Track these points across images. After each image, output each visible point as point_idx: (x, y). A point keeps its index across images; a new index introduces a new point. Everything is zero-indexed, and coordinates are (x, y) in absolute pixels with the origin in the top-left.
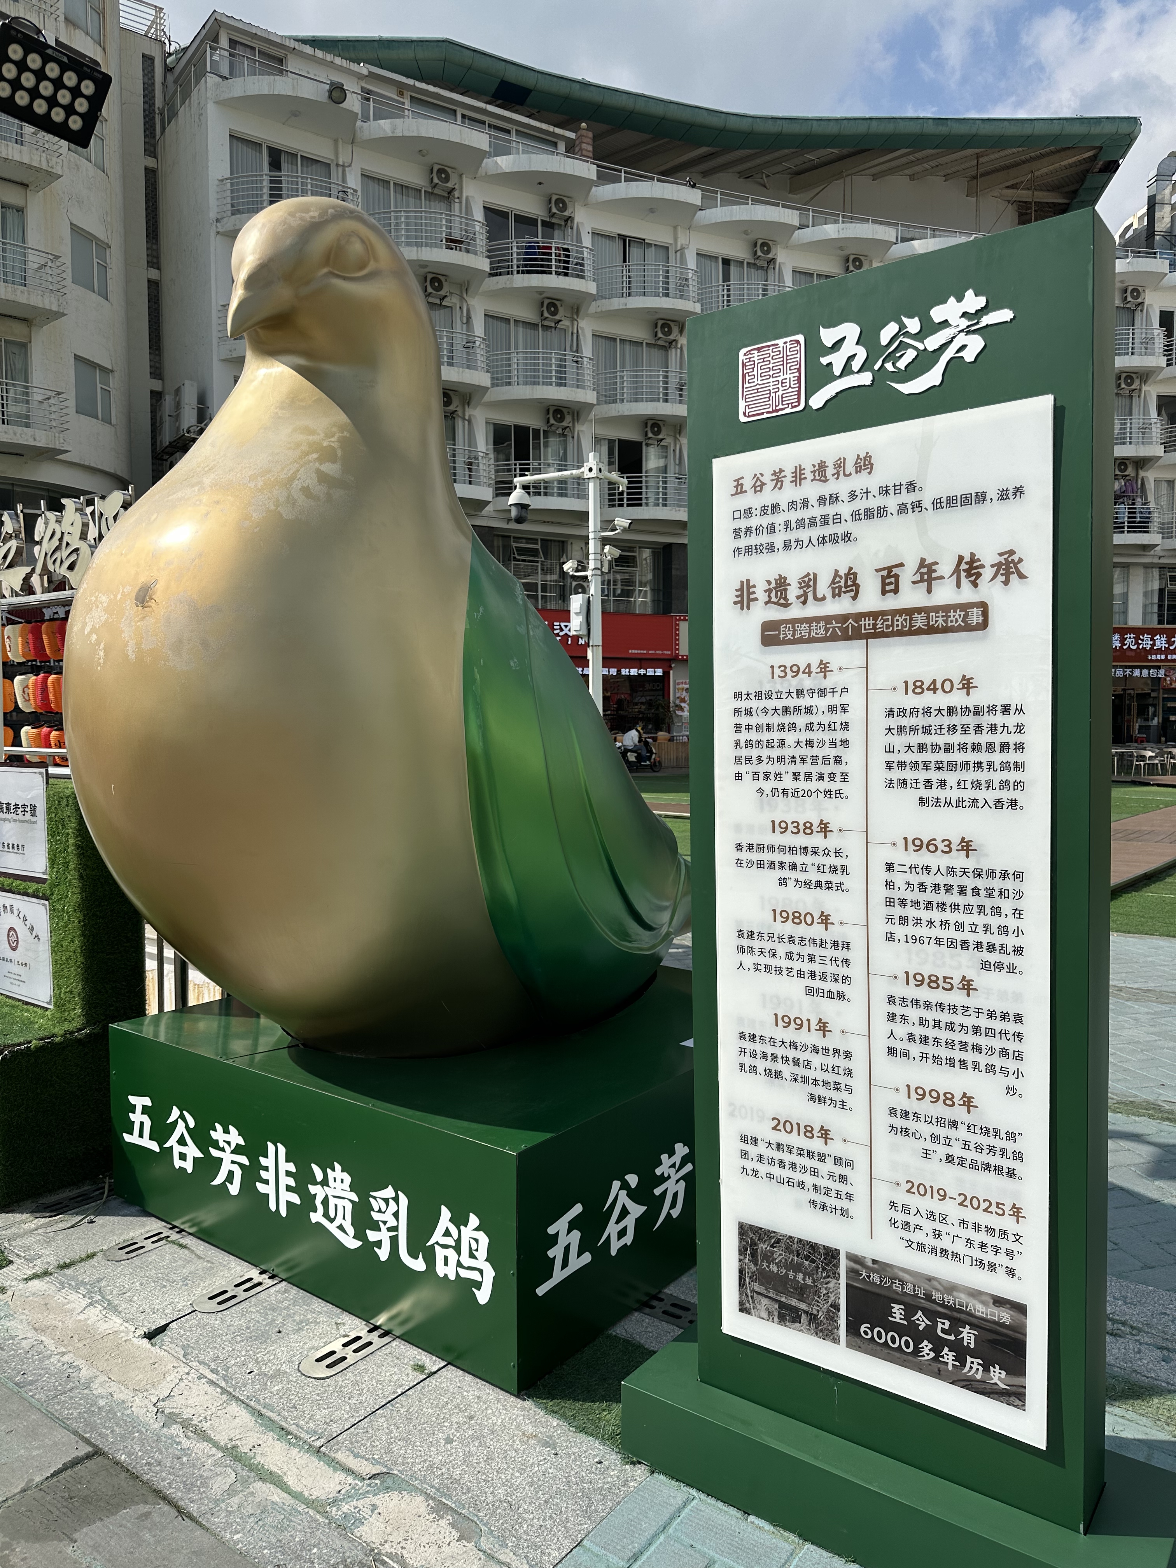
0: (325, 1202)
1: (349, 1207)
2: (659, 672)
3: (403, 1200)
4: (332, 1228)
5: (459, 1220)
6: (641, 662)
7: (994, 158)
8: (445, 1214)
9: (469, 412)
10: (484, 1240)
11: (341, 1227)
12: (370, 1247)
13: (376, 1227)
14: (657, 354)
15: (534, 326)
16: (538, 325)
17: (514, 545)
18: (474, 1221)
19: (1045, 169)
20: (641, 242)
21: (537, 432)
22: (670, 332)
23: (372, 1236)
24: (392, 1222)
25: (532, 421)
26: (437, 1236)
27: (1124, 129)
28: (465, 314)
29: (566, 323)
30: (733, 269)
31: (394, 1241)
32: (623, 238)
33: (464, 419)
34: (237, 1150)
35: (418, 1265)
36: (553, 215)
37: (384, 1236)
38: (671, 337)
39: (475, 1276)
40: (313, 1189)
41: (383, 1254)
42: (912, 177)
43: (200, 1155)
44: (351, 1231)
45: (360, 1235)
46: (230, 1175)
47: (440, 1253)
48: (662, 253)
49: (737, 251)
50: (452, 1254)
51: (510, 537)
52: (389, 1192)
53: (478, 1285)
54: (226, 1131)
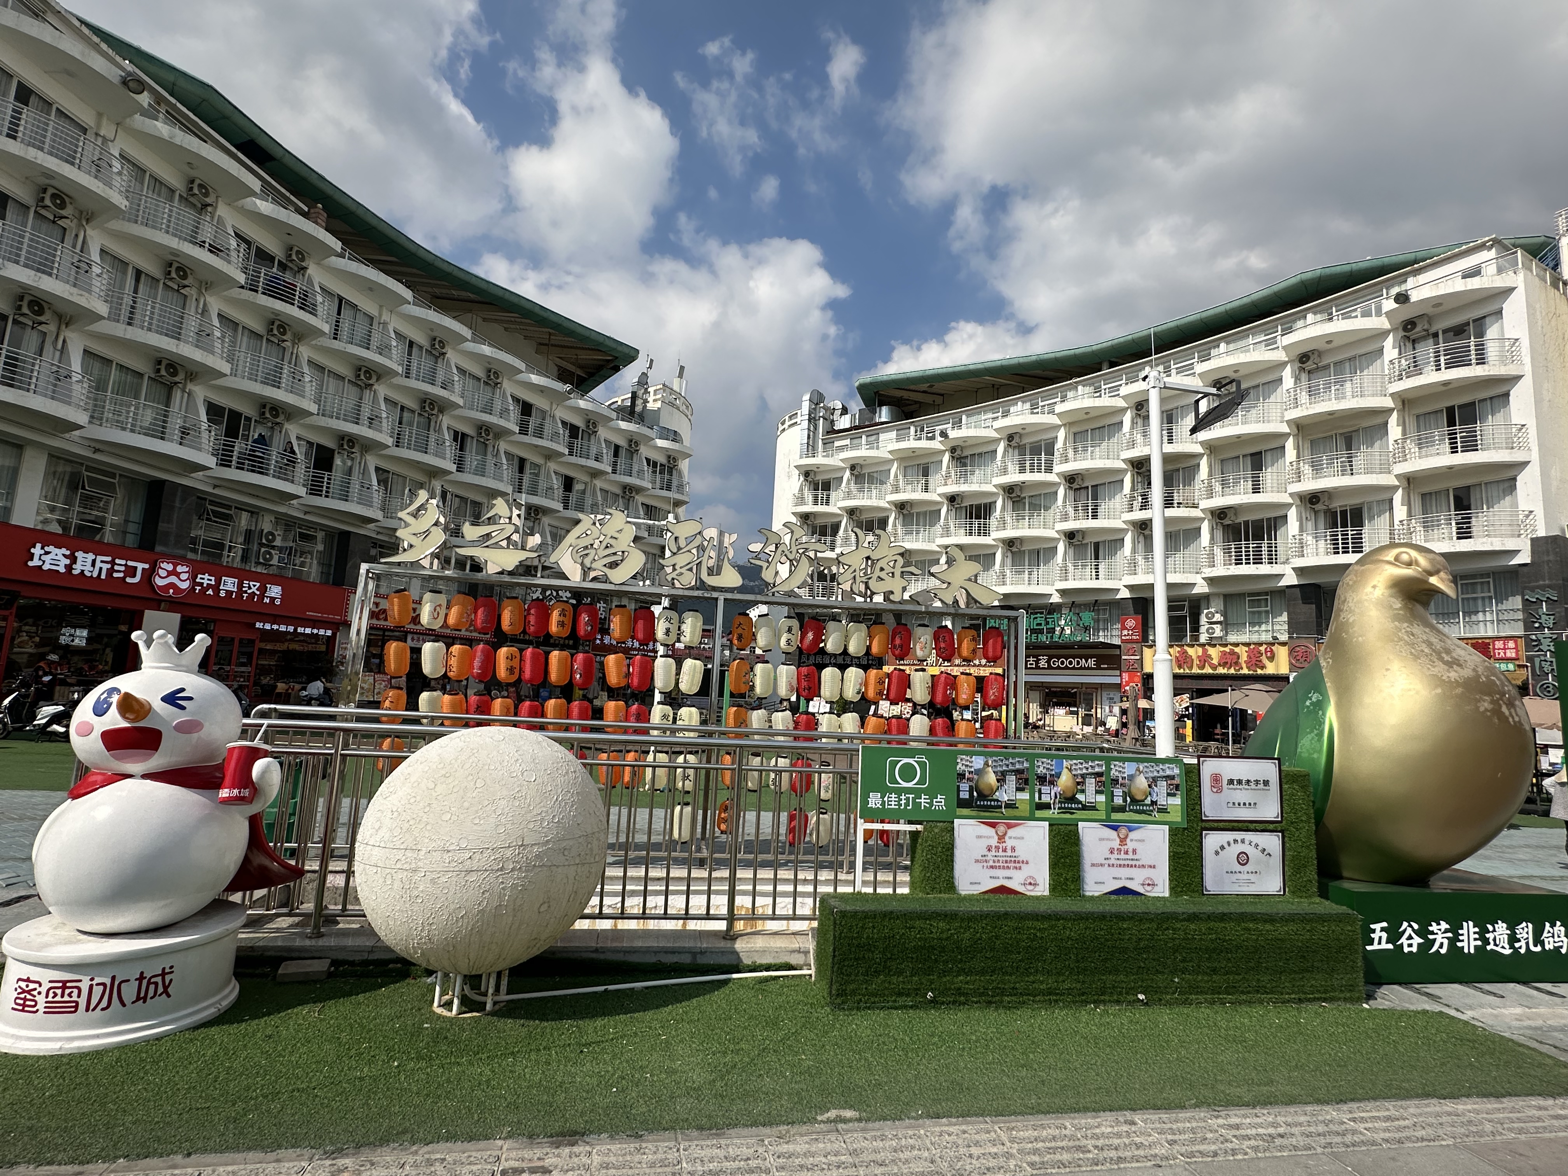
0: (1494, 940)
1: (1506, 937)
2: (329, 633)
3: (1530, 925)
4: (1498, 949)
5: (1553, 925)
6: (314, 623)
7: (558, 339)
8: (1547, 924)
9: (190, 386)
10: (1563, 929)
11: (1503, 947)
12: (1516, 951)
13: (1519, 941)
14: (354, 390)
15: (259, 337)
16: (262, 337)
17: (210, 507)
18: (1558, 923)
19: (584, 356)
20: (354, 307)
21: (248, 419)
22: (370, 378)
23: (1517, 945)
24: (1526, 936)
25: (247, 409)
26: (1545, 934)
27: (632, 353)
28: (201, 306)
29: (288, 344)
30: (415, 350)
31: (1527, 944)
32: (341, 299)
33: (183, 391)
34: (1446, 931)
35: (1538, 949)
36: (292, 261)
37: (1523, 943)
38: (371, 382)
39: (1560, 944)
40: (1487, 936)
41: (1523, 951)
42: (506, 329)
43: (1421, 941)
44: (1507, 946)
45: (1512, 946)
46: (1441, 946)
47: (1546, 941)
48: (367, 319)
49: (421, 339)
50: (1551, 939)
51: (205, 499)
52: (1524, 924)
53: (1561, 947)
54: (1439, 924)
